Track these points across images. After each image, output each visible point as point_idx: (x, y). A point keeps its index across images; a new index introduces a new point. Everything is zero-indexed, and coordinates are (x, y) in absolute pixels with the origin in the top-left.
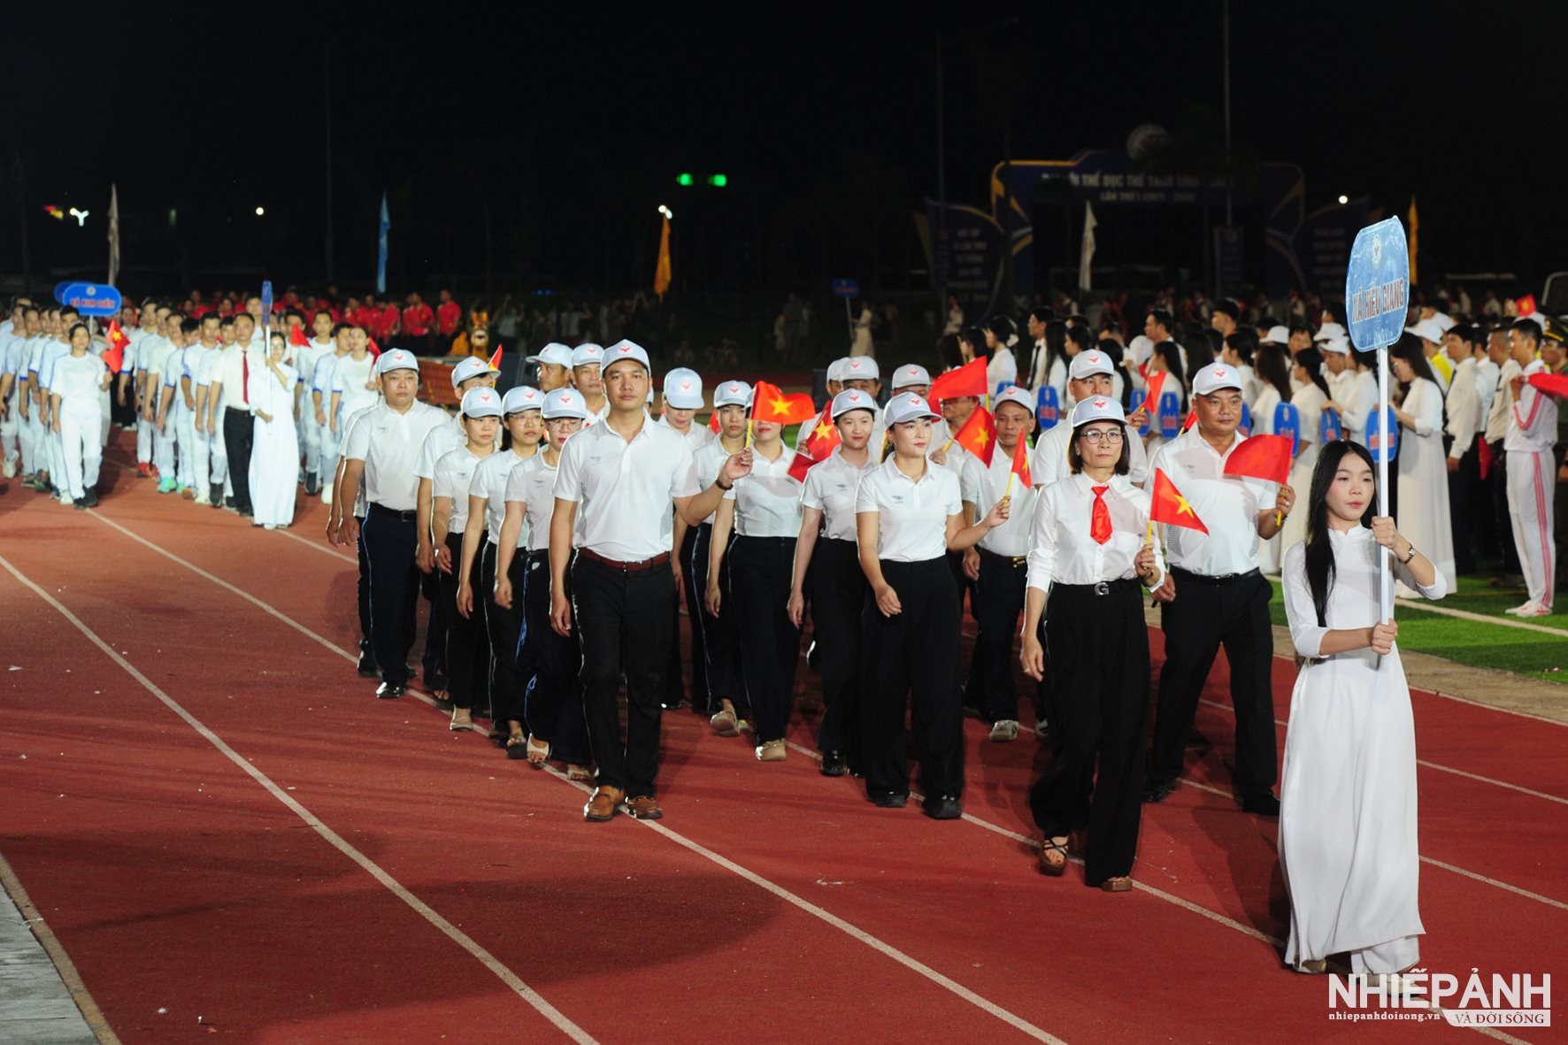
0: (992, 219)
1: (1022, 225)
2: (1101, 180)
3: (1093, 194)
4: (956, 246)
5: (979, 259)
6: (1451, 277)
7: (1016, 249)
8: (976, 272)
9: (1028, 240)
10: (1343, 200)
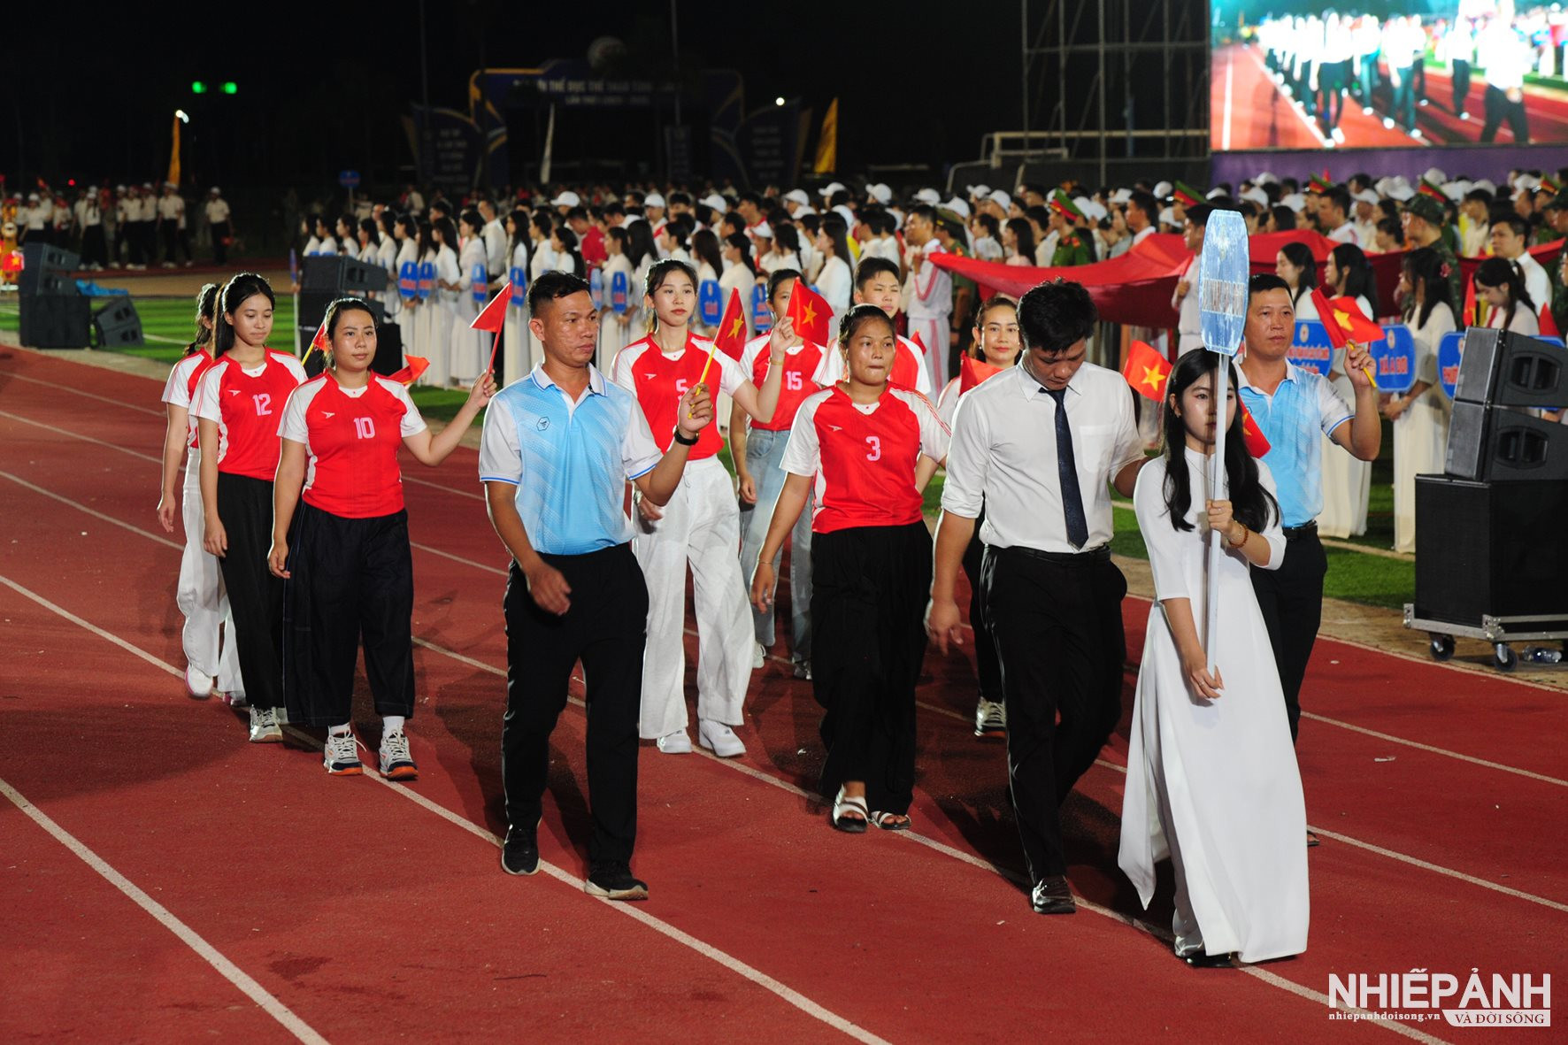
0: (471, 121)
1: (498, 126)
2: (566, 86)
3: (558, 98)
4: (439, 145)
5: (460, 156)
6: (873, 168)
7: (493, 147)
8: (458, 167)
9: (503, 139)
10: (780, 101)
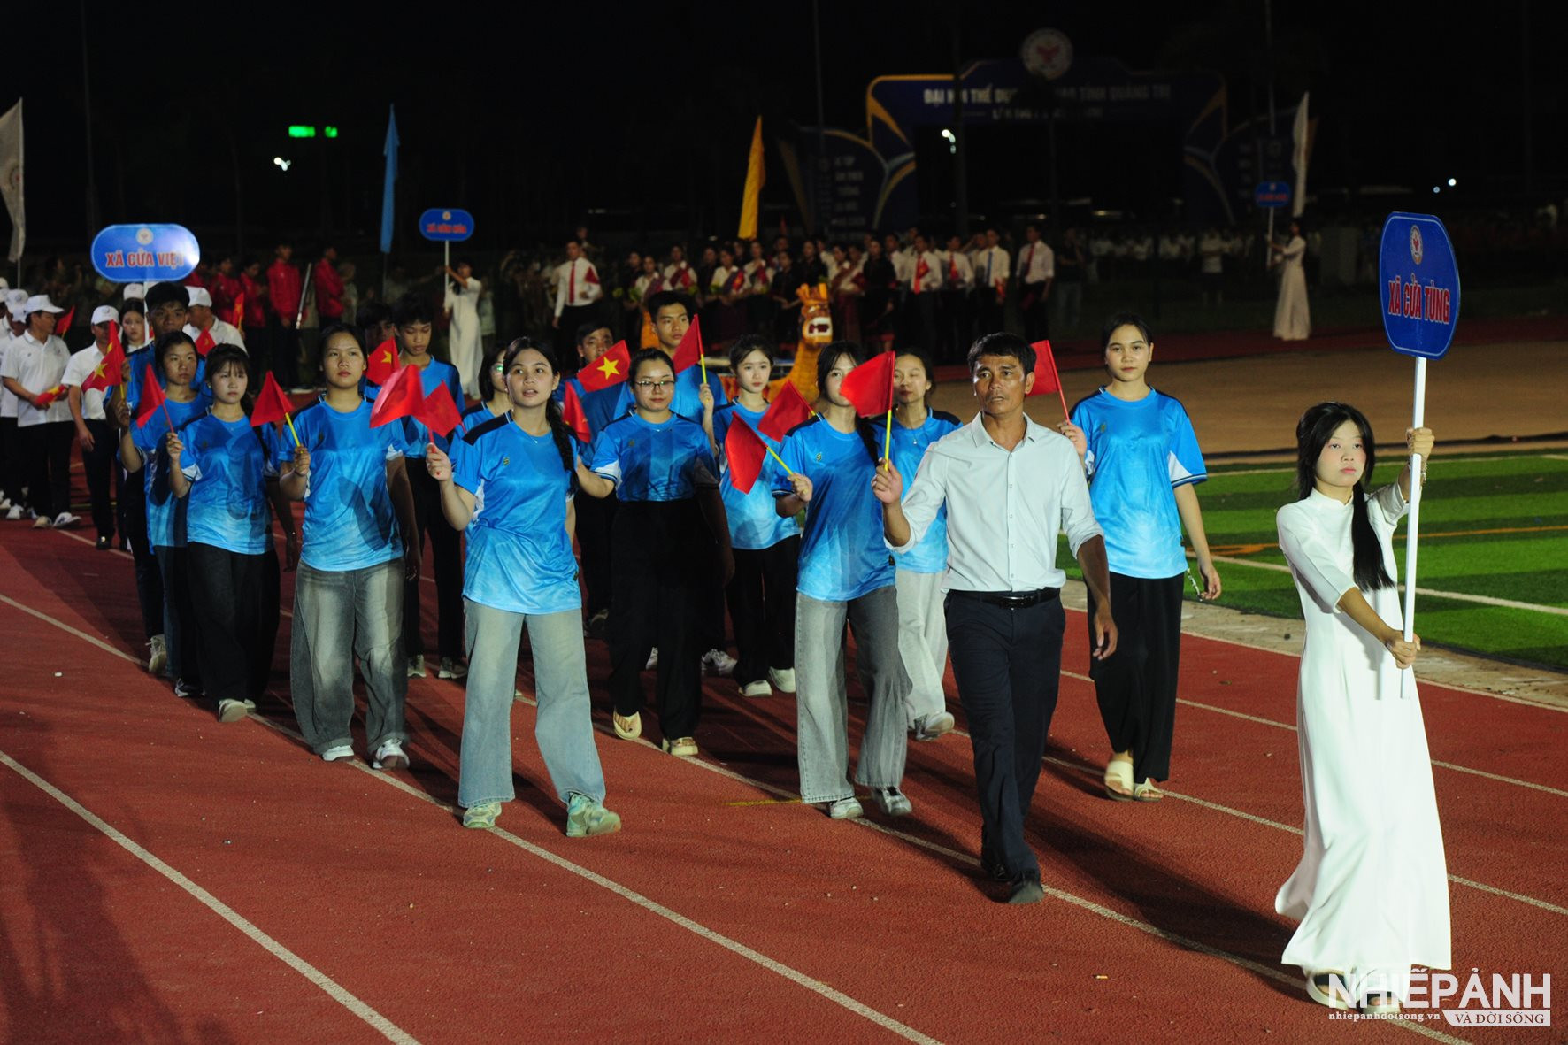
0: (869, 145)
1: (905, 150)
2: (993, 96)
5: (854, 191)
7: (897, 179)
8: (851, 206)
9: (911, 167)
